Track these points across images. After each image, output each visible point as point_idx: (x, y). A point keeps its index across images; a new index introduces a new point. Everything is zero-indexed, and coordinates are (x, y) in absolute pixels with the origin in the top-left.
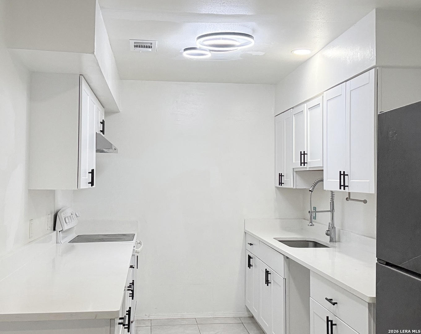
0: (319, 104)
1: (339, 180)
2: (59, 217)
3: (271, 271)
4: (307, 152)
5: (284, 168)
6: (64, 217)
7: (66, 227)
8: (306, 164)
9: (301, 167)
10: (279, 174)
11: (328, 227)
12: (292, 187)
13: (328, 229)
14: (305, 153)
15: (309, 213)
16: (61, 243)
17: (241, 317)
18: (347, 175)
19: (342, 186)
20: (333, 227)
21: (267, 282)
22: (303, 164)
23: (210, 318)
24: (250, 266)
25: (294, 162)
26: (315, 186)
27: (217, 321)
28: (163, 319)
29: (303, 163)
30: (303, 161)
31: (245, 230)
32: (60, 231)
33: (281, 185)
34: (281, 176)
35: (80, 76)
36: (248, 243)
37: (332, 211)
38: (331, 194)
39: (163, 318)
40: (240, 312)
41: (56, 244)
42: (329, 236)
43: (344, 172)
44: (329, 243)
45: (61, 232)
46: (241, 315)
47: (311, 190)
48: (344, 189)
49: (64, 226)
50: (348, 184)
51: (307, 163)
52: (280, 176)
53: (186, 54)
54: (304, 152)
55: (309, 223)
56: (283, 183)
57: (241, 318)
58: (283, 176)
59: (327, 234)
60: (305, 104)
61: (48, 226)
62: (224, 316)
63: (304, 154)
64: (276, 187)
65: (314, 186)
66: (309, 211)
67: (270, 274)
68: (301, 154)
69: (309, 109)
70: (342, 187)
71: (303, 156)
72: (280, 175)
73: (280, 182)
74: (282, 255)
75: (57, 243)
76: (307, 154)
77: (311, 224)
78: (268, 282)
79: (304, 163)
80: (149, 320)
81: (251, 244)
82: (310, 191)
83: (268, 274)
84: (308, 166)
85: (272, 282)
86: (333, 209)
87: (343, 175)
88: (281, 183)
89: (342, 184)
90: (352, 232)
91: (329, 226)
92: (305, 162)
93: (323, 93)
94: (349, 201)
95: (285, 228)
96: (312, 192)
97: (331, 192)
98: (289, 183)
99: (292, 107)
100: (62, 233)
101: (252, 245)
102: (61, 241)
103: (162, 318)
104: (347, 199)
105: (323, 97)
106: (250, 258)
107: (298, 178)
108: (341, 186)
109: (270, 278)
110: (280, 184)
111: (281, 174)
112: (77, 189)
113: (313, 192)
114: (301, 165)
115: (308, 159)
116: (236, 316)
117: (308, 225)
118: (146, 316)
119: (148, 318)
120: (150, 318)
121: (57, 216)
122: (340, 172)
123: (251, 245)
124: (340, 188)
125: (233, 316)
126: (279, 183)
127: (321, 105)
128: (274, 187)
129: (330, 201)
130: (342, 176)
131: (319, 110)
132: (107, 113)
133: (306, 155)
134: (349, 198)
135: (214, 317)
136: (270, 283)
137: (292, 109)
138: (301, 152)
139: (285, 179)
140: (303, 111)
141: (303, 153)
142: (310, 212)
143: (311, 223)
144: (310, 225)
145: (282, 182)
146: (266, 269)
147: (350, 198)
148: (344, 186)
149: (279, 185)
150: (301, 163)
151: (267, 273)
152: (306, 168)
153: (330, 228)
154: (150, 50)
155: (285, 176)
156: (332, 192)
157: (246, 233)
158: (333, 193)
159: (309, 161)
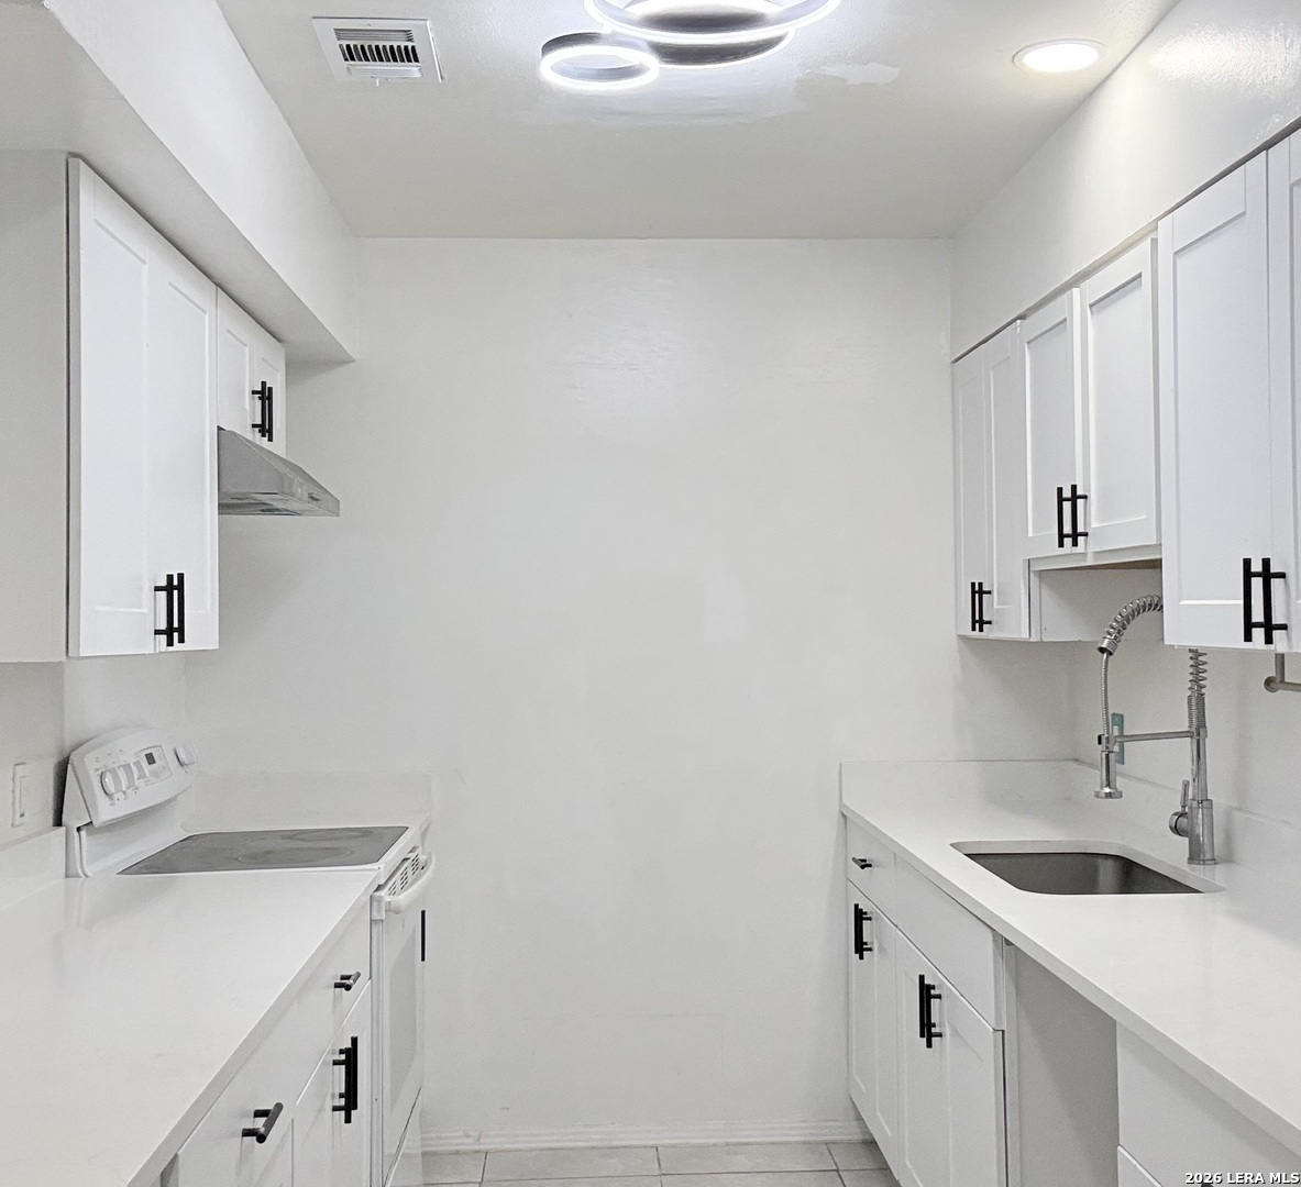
0: (1140, 275)
1: (1242, 602)
2: (74, 771)
3: (940, 987)
4: (1087, 487)
5: (991, 561)
6: (97, 770)
7: (106, 812)
8: (1081, 539)
9: (1061, 551)
10: (973, 584)
11: (1179, 797)
12: (1025, 636)
13: (1180, 809)
14: (1079, 492)
15: (1100, 742)
16: (87, 876)
17: (834, 1143)
18: (1282, 575)
19: (1258, 625)
20: (1204, 801)
21: (927, 1029)
22: (1070, 539)
23: (714, 1145)
24: (860, 947)
25: (1030, 535)
26: (1125, 632)
27: (740, 1161)
28: (531, 1150)
29: (1068, 536)
30: (1067, 529)
31: (842, 805)
32: (79, 829)
33: (981, 630)
34: (981, 592)
35: (71, 160)
36: (854, 859)
37: (1199, 735)
38: (1191, 662)
39: (534, 1145)
40: (830, 1124)
41: (61, 880)
42: (1187, 839)
43: (1266, 563)
44: (1185, 866)
45: (83, 833)
46: (834, 1134)
47: (1104, 646)
48: (1269, 640)
49: (95, 806)
50: (1288, 616)
51: (1086, 535)
52: (977, 595)
53: (550, 70)
54: (1074, 488)
55: (1102, 788)
56: (990, 623)
57: (832, 1147)
58: (989, 592)
59: (1176, 830)
60: (1074, 289)
61: (14, 809)
62: (768, 1140)
63: (1074, 498)
64: (963, 638)
65: (1119, 632)
66: (1100, 737)
67: (939, 997)
68: (1061, 500)
69: (1091, 306)
70: (1258, 633)
71: (1067, 506)
72: (977, 588)
73: (977, 618)
74: (989, 931)
75: (67, 876)
76: (1085, 497)
77: (1107, 790)
78: (929, 1030)
79: (1075, 535)
80: (477, 1152)
81: (864, 864)
82: (1102, 650)
83: (930, 997)
84: (1092, 549)
85: (947, 1032)
86: (1202, 724)
87: (1261, 575)
88: (979, 622)
89: (1258, 616)
90: (1286, 822)
91: (1185, 794)
92: (1080, 529)
93: (1153, 227)
94: (1280, 691)
95: (1002, 799)
96: (1110, 654)
97: (1191, 655)
98: (1013, 619)
99: (1020, 312)
100: (88, 834)
101: (870, 866)
102: (85, 865)
103: (529, 1145)
104: (1269, 683)
105: (1155, 242)
106: (860, 916)
107: (1049, 601)
108: (1249, 625)
109: (937, 1011)
110: (977, 625)
111: (980, 584)
112: (63, 658)
113: (1115, 654)
114: (1061, 544)
115: (1092, 517)
116: (814, 1138)
117: (1097, 795)
118: (468, 1136)
119: (476, 1147)
120: (481, 1147)
121: (69, 766)
122: (1247, 563)
123: (863, 867)
124: (1248, 637)
125: (801, 1139)
126: (974, 622)
127: (1146, 280)
128: (955, 638)
129: (1189, 693)
130: (1257, 583)
131: (1138, 302)
132: (301, 365)
133: (1080, 502)
134: (1278, 680)
135: (727, 1140)
136: (940, 1035)
137: (1019, 321)
138: (1060, 490)
139: (995, 606)
140: (1065, 320)
141: (1067, 494)
142: (1104, 740)
143: (1108, 785)
144: (1102, 795)
145: (985, 618)
146: (922, 978)
147: (1282, 681)
148: (1269, 627)
149: (974, 629)
150: (1062, 536)
151: (926, 993)
152: (1084, 554)
153: (1189, 803)
154: (412, 70)
155: (995, 593)
156: (1196, 654)
157: (845, 817)
158: (1200, 658)
159: (1094, 525)
